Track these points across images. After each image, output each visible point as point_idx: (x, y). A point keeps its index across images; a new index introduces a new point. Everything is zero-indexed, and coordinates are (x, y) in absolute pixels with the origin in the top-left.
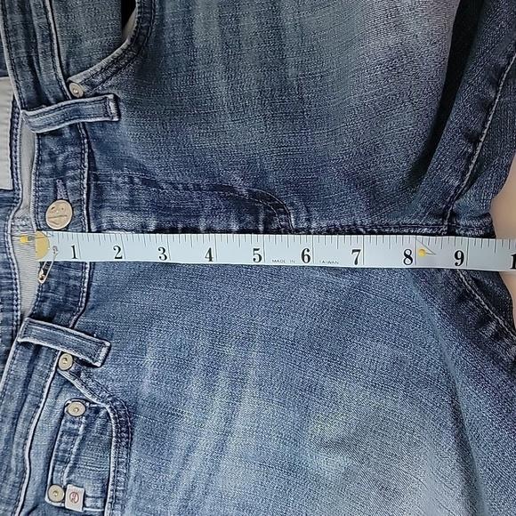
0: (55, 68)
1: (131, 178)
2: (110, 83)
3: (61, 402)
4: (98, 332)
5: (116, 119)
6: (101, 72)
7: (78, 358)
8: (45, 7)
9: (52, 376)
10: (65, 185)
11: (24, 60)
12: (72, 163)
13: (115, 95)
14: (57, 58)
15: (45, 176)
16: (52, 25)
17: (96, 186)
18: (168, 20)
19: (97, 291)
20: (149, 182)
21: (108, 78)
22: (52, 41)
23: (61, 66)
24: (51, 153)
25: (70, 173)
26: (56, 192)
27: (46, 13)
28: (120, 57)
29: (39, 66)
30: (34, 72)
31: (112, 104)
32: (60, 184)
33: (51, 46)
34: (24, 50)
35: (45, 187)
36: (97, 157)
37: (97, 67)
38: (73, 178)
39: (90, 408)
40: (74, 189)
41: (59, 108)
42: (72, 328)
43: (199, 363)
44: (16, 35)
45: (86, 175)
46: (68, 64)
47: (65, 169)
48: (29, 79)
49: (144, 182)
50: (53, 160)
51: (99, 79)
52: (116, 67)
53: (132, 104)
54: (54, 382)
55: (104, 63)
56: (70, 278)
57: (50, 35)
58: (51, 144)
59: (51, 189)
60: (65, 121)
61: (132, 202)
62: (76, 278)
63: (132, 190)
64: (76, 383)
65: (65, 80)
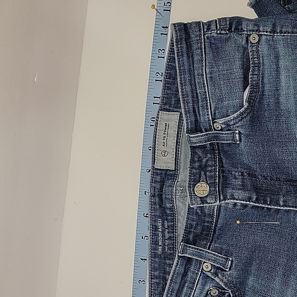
0: (208, 115)
1: (242, 173)
2: (237, 125)
3: (207, 288)
4: (224, 252)
5: (238, 143)
6: (233, 119)
7: (214, 266)
8: (204, 84)
9: (199, 274)
10: (205, 174)
11: (191, 109)
12: (210, 163)
13: (239, 131)
14: (209, 110)
15: (196, 169)
16: (207, 93)
17: (223, 176)
18: (266, 93)
19: (220, 229)
20: (252, 175)
21: (236, 123)
22: (207, 101)
23: (211, 114)
24: (199, 157)
25: (209, 169)
26: (200, 177)
27: (204, 87)
28: (244, 112)
29: (199, 113)
30: (196, 116)
31: (237, 135)
32: (203, 173)
33: (207, 104)
34: (191, 105)
35: (194, 175)
36: (224, 161)
37: (232, 117)
38: (211, 171)
39: (221, 292)
40: (211, 177)
41: (207, 135)
42: (209, 249)
43: (280, 270)
44: (187, 96)
45: (217, 170)
46: (215, 113)
47: (206, 166)
48: (193, 119)
49: (249, 175)
50: (200, 160)
51: (232, 123)
52: (241, 117)
53: (247, 136)
54: (201, 277)
55: (235, 115)
56: (205, 222)
57: (206, 98)
58: (200, 152)
59: (198, 176)
60: (209, 141)
61: (243, 185)
62: (208, 222)
63: (243, 179)
64: (216, 279)
65: (213, 121)
